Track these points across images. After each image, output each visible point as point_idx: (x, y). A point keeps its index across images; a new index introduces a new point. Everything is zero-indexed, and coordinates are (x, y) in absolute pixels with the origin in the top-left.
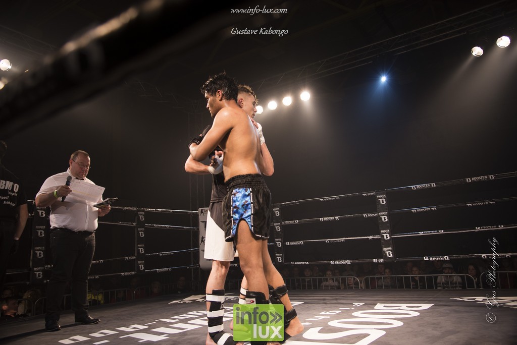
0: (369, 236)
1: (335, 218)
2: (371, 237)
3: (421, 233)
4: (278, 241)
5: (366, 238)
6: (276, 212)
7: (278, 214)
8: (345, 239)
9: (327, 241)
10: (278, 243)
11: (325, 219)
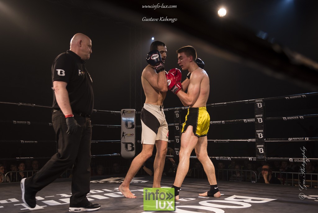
0: (248, 139)
1: (221, 122)
2: (249, 140)
3: (290, 139)
4: (177, 138)
5: (245, 140)
6: (176, 114)
7: (178, 116)
8: (229, 140)
9: (215, 141)
10: (177, 139)
11: (214, 122)
